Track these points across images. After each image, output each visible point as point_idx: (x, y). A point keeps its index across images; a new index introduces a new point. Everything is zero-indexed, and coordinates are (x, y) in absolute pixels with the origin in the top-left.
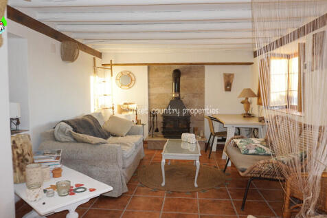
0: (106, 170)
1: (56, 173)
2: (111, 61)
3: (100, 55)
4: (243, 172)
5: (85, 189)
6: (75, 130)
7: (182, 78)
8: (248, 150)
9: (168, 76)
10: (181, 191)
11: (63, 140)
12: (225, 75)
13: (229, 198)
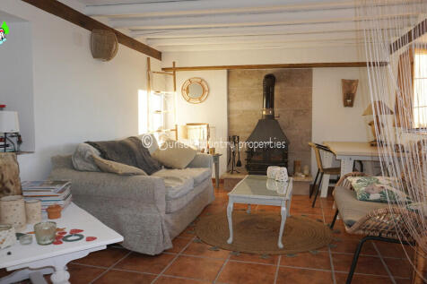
0: (138, 214)
1: (53, 212)
2: (174, 63)
3: (158, 55)
4: (350, 226)
5: (82, 237)
6: (104, 155)
7: (277, 87)
8: (369, 194)
9: (256, 85)
10: (254, 252)
11: (81, 167)
12: (344, 81)
13: (330, 268)
